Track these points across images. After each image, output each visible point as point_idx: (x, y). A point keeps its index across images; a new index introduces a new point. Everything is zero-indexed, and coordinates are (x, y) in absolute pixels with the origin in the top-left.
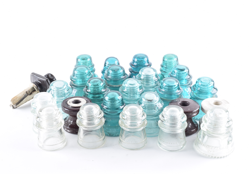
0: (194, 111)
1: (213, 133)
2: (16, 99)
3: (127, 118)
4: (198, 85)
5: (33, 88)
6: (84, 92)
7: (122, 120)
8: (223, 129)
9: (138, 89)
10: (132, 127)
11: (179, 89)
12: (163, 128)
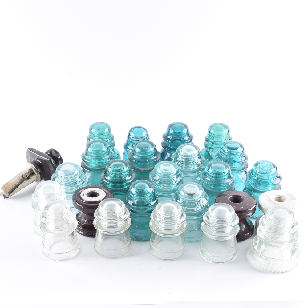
0: (249, 210)
1: (273, 242)
2: (9, 185)
3: (161, 219)
4: (256, 172)
5: (31, 170)
6: (102, 179)
7: (154, 222)
8: (286, 237)
9: (175, 177)
10: (167, 232)
11: (229, 177)
12: (208, 233)
